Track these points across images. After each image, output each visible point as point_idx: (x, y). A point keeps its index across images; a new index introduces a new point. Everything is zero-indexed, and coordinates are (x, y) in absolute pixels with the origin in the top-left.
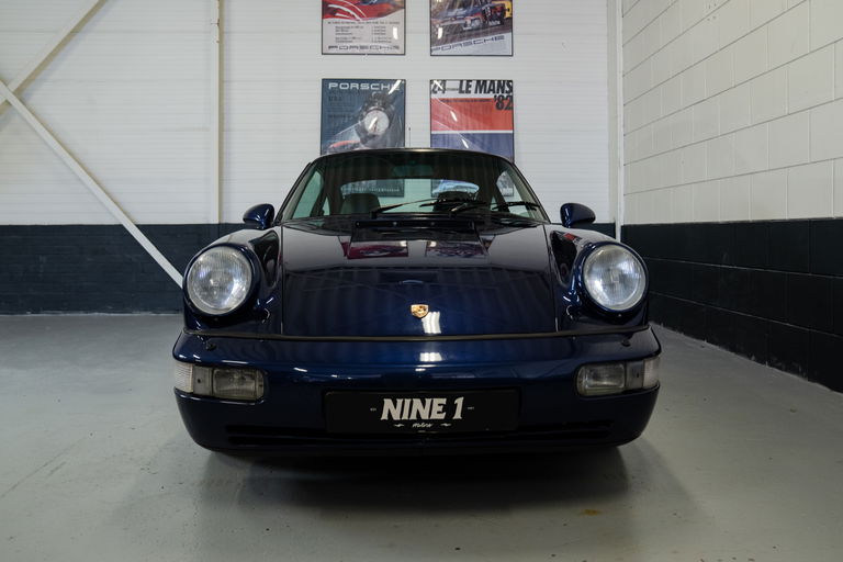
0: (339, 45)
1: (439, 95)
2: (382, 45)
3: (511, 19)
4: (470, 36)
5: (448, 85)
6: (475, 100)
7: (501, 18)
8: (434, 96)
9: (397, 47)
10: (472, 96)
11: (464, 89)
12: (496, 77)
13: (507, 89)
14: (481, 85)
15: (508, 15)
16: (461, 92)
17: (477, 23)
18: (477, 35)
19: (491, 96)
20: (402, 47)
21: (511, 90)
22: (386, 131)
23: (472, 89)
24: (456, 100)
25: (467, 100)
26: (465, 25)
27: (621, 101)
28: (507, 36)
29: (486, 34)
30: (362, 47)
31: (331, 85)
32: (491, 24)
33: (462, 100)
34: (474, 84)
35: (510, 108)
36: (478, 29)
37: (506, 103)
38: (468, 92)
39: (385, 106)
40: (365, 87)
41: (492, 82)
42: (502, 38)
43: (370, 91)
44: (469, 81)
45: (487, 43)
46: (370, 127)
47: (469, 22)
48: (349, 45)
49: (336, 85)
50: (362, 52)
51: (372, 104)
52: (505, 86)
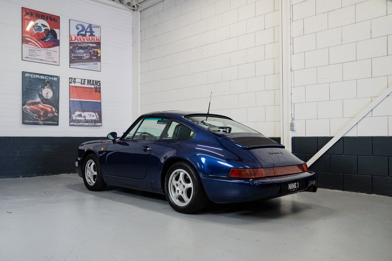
0: (30, 57)
1: (73, 84)
2: (50, 60)
3: (100, 57)
4: (85, 62)
5: (77, 80)
6: (87, 88)
7: (96, 56)
8: (71, 84)
9: (56, 62)
10: (86, 86)
11: (83, 83)
12: (95, 80)
13: (98, 84)
14: (89, 82)
15: (99, 55)
16: (82, 84)
17: (88, 57)
18: (88, 62)
19: (93, 86)
20: (58, 62)
21: (100, 85)
22: (52, 98)
23: (86, 83)
24: (79, 87)
25: (84, 87)
26: (84, 57)
27: (139, 94)
28: (99, 63)
29: (92, 61)
30: (41, 60)
31: (26, 75)
32: (93, 58)
33: (82, 87)
34: (86, 81)
35: (100, 92)
36: (87, 59)
37: (98, 89)
38: (84, 84)
39: (51, 87)
40: (42, 77)
41: (93, 81)
42: (97, 64)
43: (44, 80)
44: (85, 80)
45: (91, 65)
46: (44, 95)
47: (85, 56)
48: (35, 58)
49: (29, 75)
50: (41, 61)
51: (46, 85)
52: (98, 83)
